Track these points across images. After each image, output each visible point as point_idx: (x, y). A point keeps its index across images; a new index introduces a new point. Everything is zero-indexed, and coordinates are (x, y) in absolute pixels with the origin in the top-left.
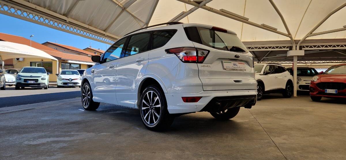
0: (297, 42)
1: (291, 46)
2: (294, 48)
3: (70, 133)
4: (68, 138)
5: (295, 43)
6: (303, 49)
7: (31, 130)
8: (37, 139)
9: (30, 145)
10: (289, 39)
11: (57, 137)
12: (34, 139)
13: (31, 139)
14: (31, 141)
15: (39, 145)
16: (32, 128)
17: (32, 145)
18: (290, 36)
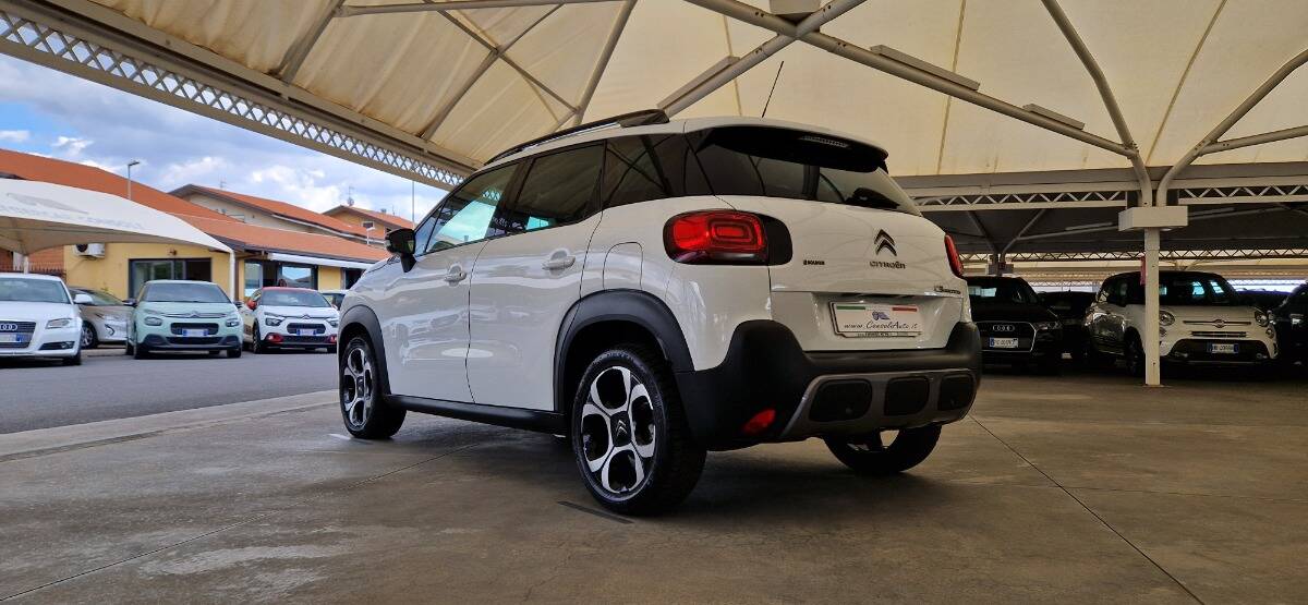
0: (1158, 174)
1: (1135, 192)
2: (1147, 196)
3: (319, 528)
4: (315, 547)
5: (1148, 179)
6: (1181, 201)
7: (162, 515)
8: (194, 553)
9: (171, 578)
10: (1128, 164)
11: (273, 545)
12: (183, 551)
13: (170, 551)
14: (171, 562)
15: (205, 577)
16: (163, 508)
17: (178, 576)
18: (1130, 151)
